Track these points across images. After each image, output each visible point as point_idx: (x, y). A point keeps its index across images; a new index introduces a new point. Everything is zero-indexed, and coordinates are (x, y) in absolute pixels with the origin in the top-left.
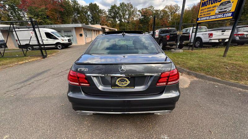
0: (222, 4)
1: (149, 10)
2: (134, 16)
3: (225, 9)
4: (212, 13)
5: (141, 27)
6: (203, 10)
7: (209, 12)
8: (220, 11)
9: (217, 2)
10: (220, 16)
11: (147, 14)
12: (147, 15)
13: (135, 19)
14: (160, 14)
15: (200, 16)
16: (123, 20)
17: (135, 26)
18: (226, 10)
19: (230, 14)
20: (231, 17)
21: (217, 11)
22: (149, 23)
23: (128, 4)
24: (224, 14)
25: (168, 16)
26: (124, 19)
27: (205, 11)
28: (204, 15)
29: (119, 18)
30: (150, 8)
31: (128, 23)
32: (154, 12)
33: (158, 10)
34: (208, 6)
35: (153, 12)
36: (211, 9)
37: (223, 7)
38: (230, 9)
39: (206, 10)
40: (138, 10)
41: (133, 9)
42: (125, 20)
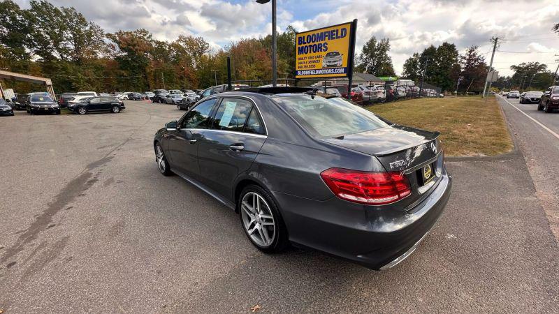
0: (328, 55)
1: (140, 38)
2: (97, 47)
3: (334, 61)
4: (318, 66)
5: (126, 79)
6: (302, 59)
7: (312, 64)
8: (328, 64)
9: (321, 51)
10: (329, 71)
11: (137, 47)
12: (137, 50)
13: (100, 55)
14: (169, 52)
15: (299, 67)
16: (56, 54)
17: (106, 74)
18: (336, 63)
19: (343, 70)
20: (345, 75)
21: (324, 64)
22: (148, 71)
23: (66, 11)
24: (334, 69)
25: (189, 59)
26: (60, 51)
27: (305, 61)
28: (306, 67)
29: (34, 45)
30: (142, 35)
31: (78, 62)
32: (154, 45)
33: (163, 43)
34: (309, 55)
35: (151, 45)
36: (315, 59)
37: (332, 59)
38: (341, 63)
39: (308, 60)
40: (105, 33)
41: (87, 28)
42: (65, 56)
